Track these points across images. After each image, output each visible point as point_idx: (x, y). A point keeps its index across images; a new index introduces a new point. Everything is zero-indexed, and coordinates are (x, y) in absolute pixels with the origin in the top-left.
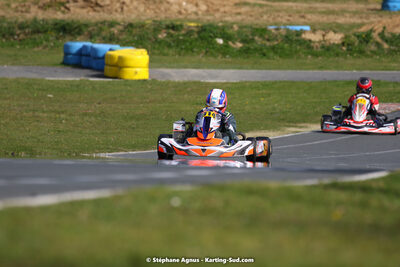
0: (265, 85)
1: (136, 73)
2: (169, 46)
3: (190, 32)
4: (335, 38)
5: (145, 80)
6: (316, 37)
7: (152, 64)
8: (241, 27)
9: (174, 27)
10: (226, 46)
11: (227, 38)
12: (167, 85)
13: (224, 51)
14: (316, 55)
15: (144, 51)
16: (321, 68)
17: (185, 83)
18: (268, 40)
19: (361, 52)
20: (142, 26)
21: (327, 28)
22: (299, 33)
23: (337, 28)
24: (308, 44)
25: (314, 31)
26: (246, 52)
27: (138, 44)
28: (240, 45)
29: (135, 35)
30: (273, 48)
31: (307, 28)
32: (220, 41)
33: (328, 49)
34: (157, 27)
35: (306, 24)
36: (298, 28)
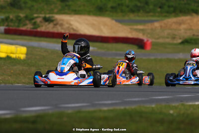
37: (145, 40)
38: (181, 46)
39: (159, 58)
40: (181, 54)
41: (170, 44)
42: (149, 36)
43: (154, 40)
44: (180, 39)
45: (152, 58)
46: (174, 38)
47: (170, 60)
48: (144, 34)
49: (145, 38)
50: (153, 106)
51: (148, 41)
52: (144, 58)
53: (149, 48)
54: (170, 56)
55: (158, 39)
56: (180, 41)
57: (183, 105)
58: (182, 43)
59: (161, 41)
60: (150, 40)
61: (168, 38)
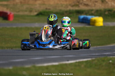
1: (99, 24)
7: (104, 21)
20: (101, 10)
34: (105, 10)
37: (9, 13)
38: (36, 18)
39: (20, 27)
40: (37, 23)
41: (28, 16)
42: (11, 10)
43: (15, 13)
44: (36, 12)
45: (14, 27)
46: (31, 11)
47: (28, 29)
48: (7, 9)
49: (8, 11)
50: (11, 68)
51: (10, 13)
52: (8, 27)
53: (12, 19)
54: (28, 25)
55: (19, 12)
56: (36, 13)
57: (34, 67)
58: (38, 15)
59: (21, 13)
60: (13, 13)
61: (26, 11)
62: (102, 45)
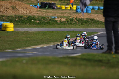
0: (45, 32)
1: (10, 29)
2: (19, 22)
3: (25, 18)
4: (64, 20)
5: (13, 31)
6: (59, 20)
7: (14, 27)
8: (38, 17)
9: (20, 17)
10: (34, 22)
11: (35, 20)
12: (19, 32)
13: (34, 23)
14: (59, 24)
15: (12, 23)
16: (60, 28)
17: (23, 32)
18: (46, 20)
19: (71, 23)
20: (12, 17)
21: (61, 17)
22: (54, 18)
23: (64, 17)
24: (56, 21)
25: (58, 18)
26: (40, 24)
27: (10, 22)
28: (38, 22)
29: (10, 19)
30: (47, 23)
31: (56, 17)
32: (33, 21)
33: (62, 23)
34: (16, 17)
35: (56, 16)
36: (54, 17)
62: (13, 49)
